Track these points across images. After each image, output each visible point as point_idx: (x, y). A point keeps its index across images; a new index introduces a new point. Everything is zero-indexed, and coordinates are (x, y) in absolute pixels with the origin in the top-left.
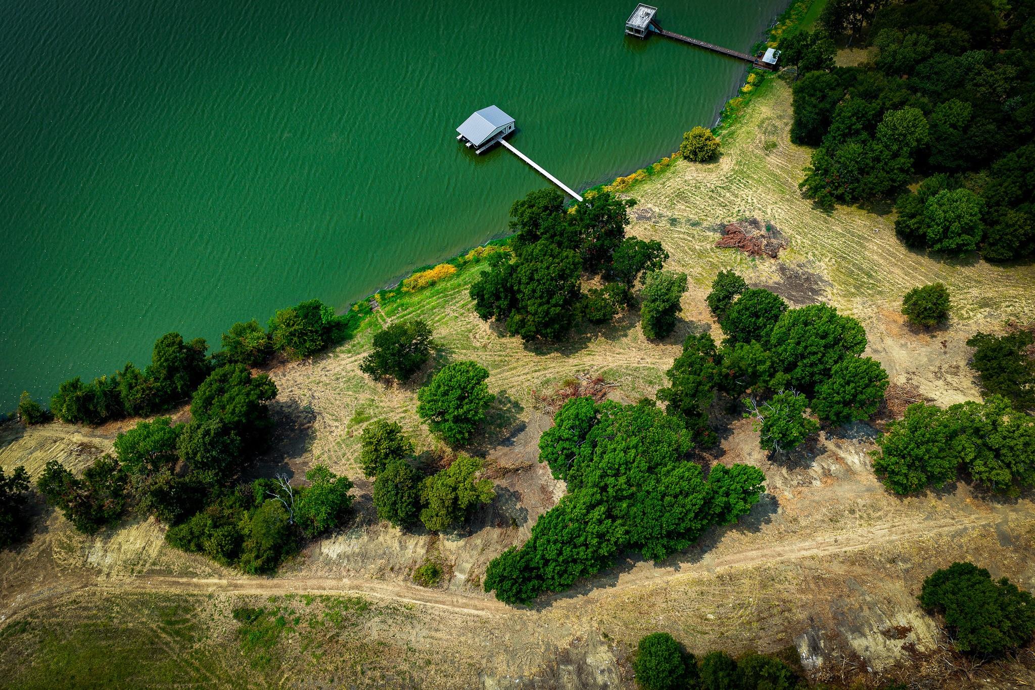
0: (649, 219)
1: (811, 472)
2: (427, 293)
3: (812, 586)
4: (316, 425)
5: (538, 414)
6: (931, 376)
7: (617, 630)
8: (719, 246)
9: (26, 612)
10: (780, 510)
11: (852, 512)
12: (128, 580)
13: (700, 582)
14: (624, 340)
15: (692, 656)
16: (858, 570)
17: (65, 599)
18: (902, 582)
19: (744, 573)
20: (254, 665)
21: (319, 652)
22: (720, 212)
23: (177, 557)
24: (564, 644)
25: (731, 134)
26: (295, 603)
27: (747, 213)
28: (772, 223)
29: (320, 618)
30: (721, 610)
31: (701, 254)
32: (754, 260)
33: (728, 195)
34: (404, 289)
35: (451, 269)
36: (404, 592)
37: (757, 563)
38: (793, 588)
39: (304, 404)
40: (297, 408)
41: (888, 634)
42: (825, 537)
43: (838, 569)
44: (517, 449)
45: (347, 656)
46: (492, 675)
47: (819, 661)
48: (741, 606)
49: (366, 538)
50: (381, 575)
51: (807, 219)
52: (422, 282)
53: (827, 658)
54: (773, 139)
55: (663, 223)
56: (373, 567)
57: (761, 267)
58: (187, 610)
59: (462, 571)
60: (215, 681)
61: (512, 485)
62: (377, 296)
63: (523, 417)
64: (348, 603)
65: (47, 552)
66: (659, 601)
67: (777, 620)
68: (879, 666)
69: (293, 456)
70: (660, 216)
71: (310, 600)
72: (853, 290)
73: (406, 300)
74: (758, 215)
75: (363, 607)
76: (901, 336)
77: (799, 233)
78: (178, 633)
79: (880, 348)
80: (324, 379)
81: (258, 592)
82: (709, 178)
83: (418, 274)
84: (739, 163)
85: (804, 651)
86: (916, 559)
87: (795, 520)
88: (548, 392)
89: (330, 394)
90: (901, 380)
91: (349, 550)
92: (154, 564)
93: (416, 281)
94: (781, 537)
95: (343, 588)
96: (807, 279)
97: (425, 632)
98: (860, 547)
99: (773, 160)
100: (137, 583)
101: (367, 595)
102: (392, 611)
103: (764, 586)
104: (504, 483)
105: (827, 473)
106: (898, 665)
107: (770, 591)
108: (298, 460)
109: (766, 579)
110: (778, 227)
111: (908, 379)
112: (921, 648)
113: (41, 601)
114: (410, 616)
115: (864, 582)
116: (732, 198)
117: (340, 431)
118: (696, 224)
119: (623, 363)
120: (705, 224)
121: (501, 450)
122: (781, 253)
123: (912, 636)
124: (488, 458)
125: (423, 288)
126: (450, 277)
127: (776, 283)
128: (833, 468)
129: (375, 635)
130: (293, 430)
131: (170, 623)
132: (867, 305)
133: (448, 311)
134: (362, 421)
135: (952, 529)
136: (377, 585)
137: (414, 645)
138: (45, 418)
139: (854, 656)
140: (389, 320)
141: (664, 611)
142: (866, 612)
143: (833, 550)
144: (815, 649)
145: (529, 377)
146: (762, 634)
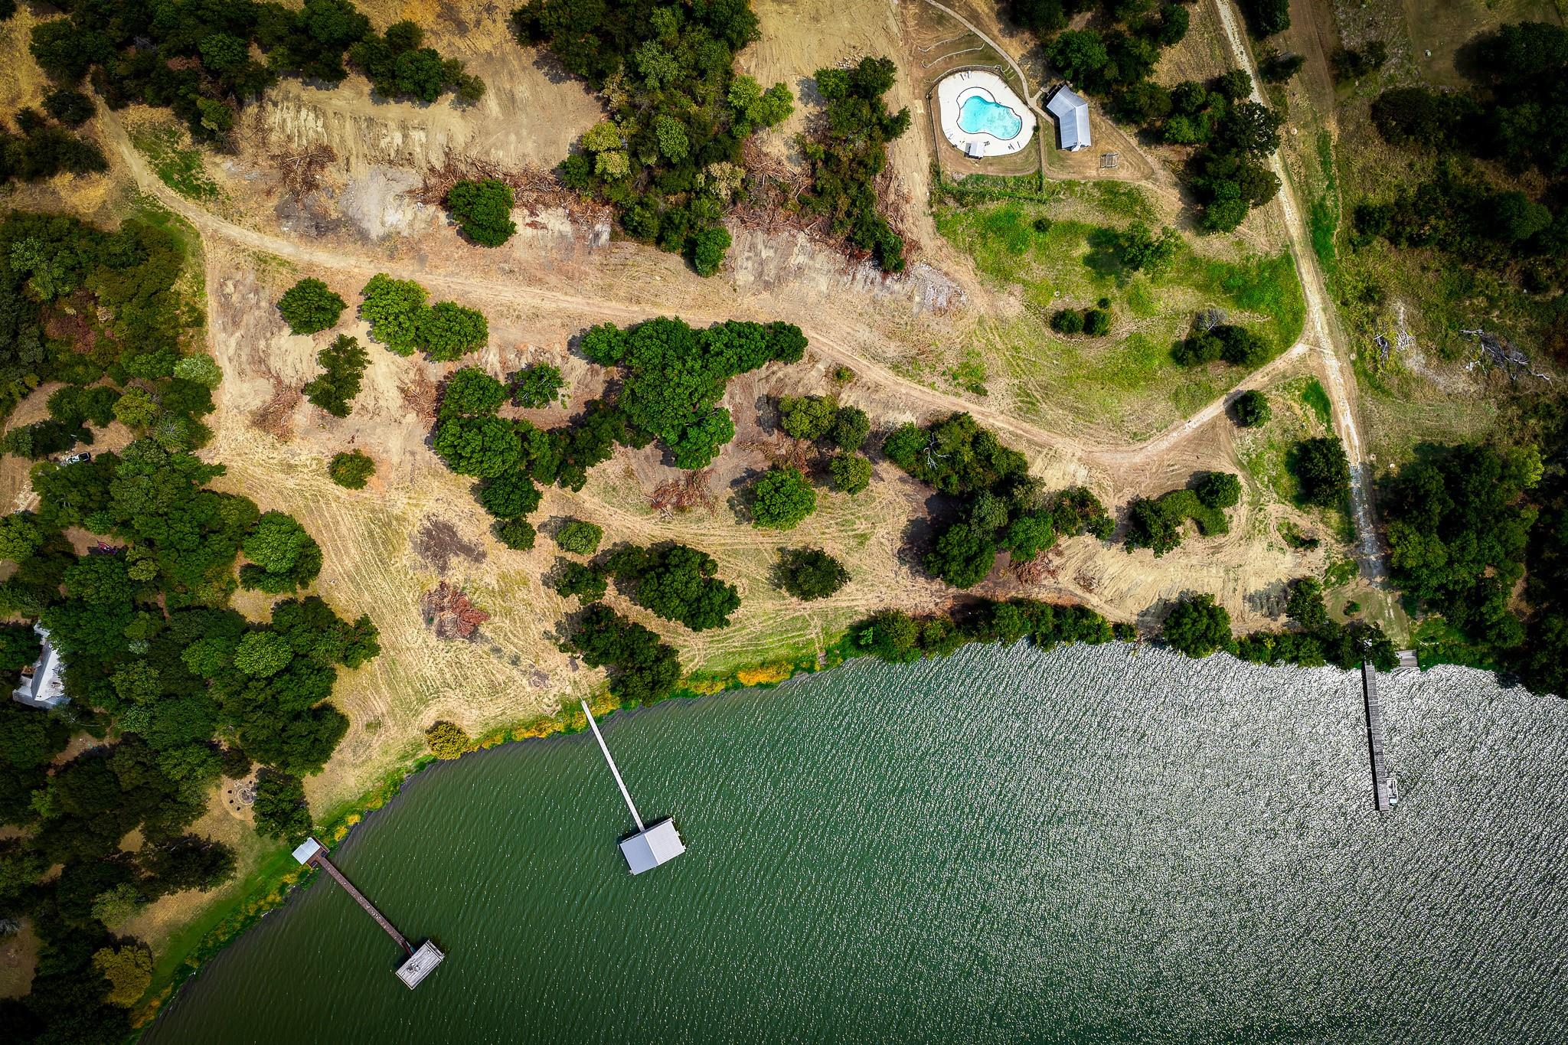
0: (537, 673)
1: (530, 360)
2: (771, 656)
3: (577, 274)
4: (899, 544)
5: (716, 492)
6: (383, 413)
7: (726, 291)
8: (487, 617)
9: (1133, 447)
10: (570, 337)
11: (518, 317)
12: (1059, 445)
13: (654, 304)
14: (618, 541)
15: (683, 255)
16: (539, 274)
17: (1106, 447)
18: (514, 255)
19: (619, 299)
20: (979, 355)
21: (933, 347)
22: (465, 658)
23: (1018, 447)
24: (766, 295)
25: (403, 758)
26: (943, 386)
27: (441, 647)
28: (424, 626)
29: (928, 370)
30: (648, 280)
31: (508, 613)
32: (464, 588)
33: (448, 676)
34: (791, 667)
35: (742, 677)
36: (864, 369)
37: (608, 304)
38: (591, 278)
39: (905, 569)
40: (911, 568)
41: (544, 227)
42: (548, 306)
43: (553, 279)
44: (745, 465)
45: (915, 338)
46: (820, 292)
47: (598, 227)
48: (633, 278)
49: (882, 420)
50: (878, 387)
51: (389, 617)
52: (772, 671)
53: (592, 226)
54: (365, 736)
55: (525, 662)
56: (881, 395)
57: (461, 578)
58: (1020, 409)
59: (819, 370)
60: (1007, 353)
61: (759, 433)
62: (817, 668)
63: (730, 492)
64: (906, 374)
65: (1118, 490)
66: (688, 301)
67: (613, 261)
68: (561, 210)
69: (924, 520)
70: (524, 673)
71: (932, 385)
72: (394, 523)
73: (792, 654)
74: (433, 640)
75: (896, 367)
76: (382, 461)
77: (406, 604)
78: (1028, 395)
79: (408, 454)
80: (884, 590)
81: (968, 404)
82: (455, 704)
83: (774, 681)
84: (417, 713)
85: (605, 237)
86: (494, 267)
87: (563, 326)
88: (702, 511)
89: (881, 571)
90: (411, 417)
91: (896, 414)
92: (1040, 452)
93: (778, 674)
94: (580, 317)
95: (907, 386)
96: (427, 549)
97: (858, 335)
98: (528, 289)
99: (380, 706)
100: (1053, 441)
101: (891, 374)
102: (875, 358)
103: (611, 286)
104: (765, 437)
105: (520, 353)
106: (547, 206)
107: (608, 281)
108: (920, 515)
109: (606, 291)
110: (421, 619)
111: (405, 416)
112: (526, 212)
113: (1122, 452)
114: (864, 349)
115: (540, 265)
116: (446, 670)
117: (881, 531)
118: (497, 650)
119: (629, 517)
120: (487, 647)
121: (758, 468)
122: (434, 586)
123: (528, 220)
124: (770, 464)
125: (773, 663)
126: (748, 668)
127: (457, 555)
128: (513, 356)
129: (893, 345)
130: (919, 547)
131: (1033, 404)
132: (392, 502)
133: (759, 627)
134: (862, 536)
135: (453, 279)
136: (883, 381)
137: (868, 329)
138: (1117, 627)
139: (574, 221)
140: (813, 636)
141: (687, 293)
142: (550, 245)
143: (548, 294)
144: (597, 235)
145: (712, 532)
146: (628, 256)
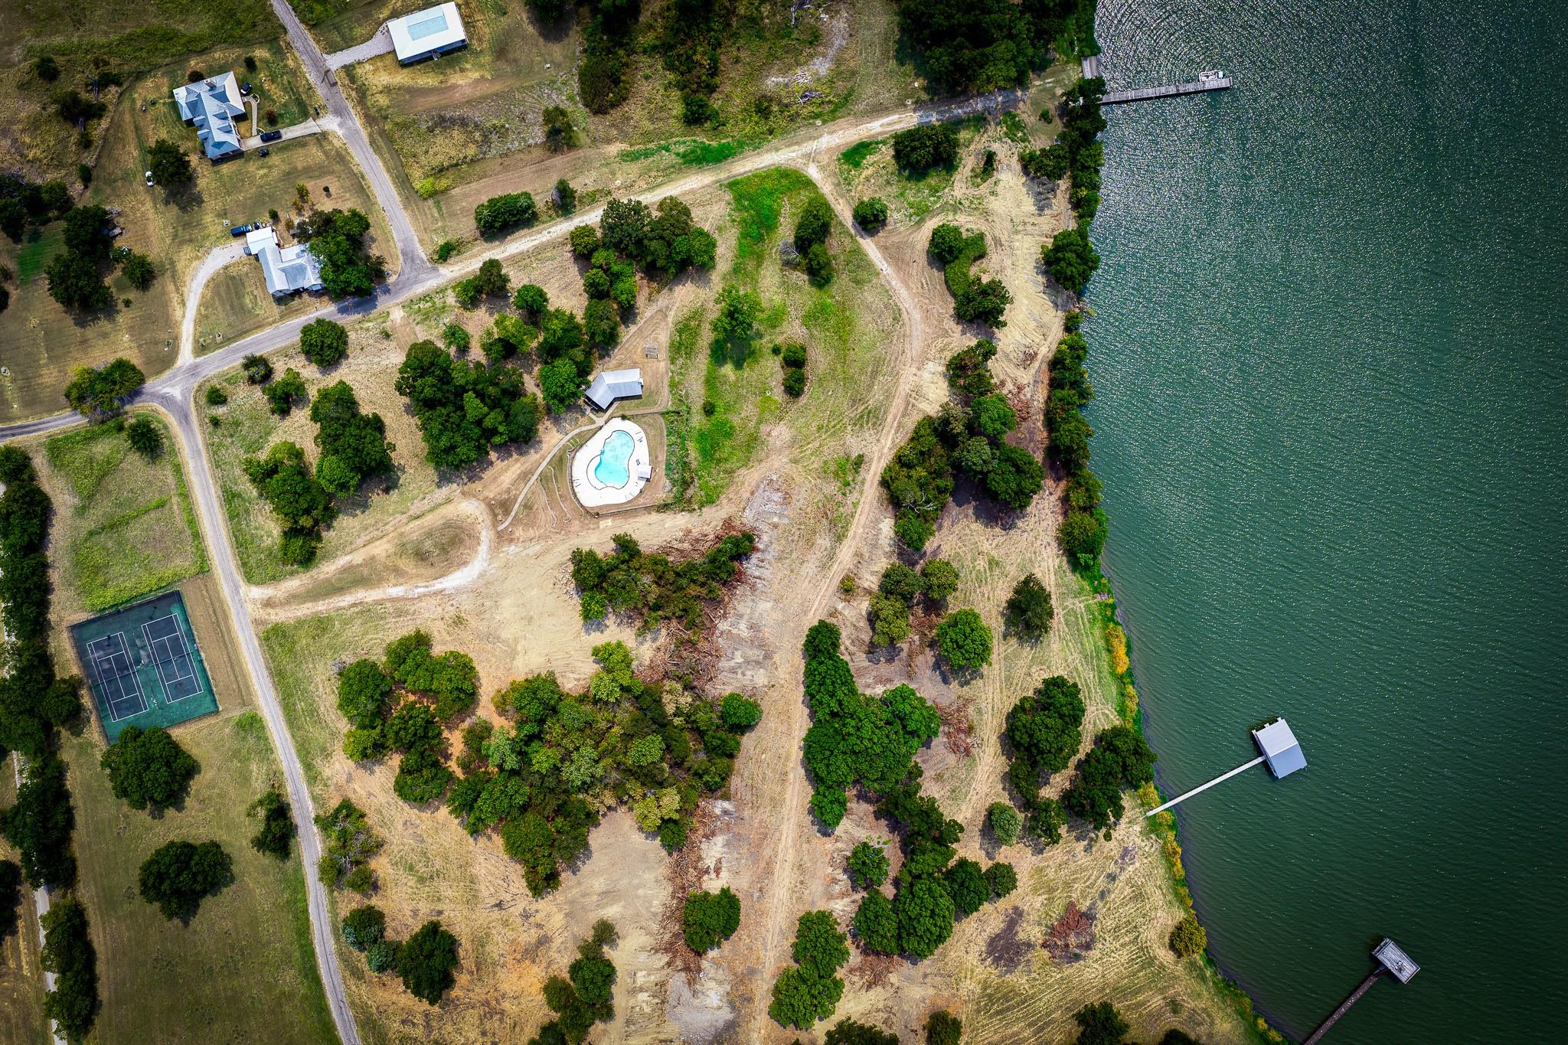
0: (1123, 857)
1: (840, 871)
2: (1101, 643)
3: (762, 830)
4: (998, 530)
5: (954, 697)
6: (890, 1004)
7: (774, 694)
8: (1072, 905)
9: (907, 321)
10: (819, 835)
11: (802, 883)
12: (907, 388)
13: (787, 759)
14: (1001, 786)
15: (743, 734)
16: (763, 865)
17: (907, 346)
18: (746, 888)
19: (782, 792)
20: (825, 462)
21: (820, 505)
22: (1110, 923)
23: (911, 423)
24: (776, 658)
25: (1203, 978)
26: (856, 494)
27: (1101, 946)
28: (1082, 962)
29: (841, 509)
30: (765, 765)
31: (1068, 885)
32: (1047, 926)
33: (1127, 939)
34: (1111, 625)
35: (1121, 669)
36: (841, 567)
37: (788, 802)
38: (764, 817)
39: (1020, 524)
40: (1018, 518)
41: (719, 861)
42: (791, 855)
43: (767, 852)
44: (929, 672)
45: (812, 521)
46: (773, 608)
47: (718, 811)
48: (764, 779)
49: (888, 549)
50: (858, 554)
51: (1075, 995)
52: (1115, 642)
53: (717, 817)
54: (1184, 1015)
55: (1112, 868)
56: (865, 551)
57: (1037, 929)
58: (874, 424)
59: (844, 608)
60: (824, 437)
61: (900, 660)
62: (1111, 601)
63: (954, 685)
64: (845, 528)
65: (946, 333)
66: (784, 728)
67: (749, 797)
68: (703, 846)
69: (975, 508)
70: (1122, 869)
71: (855, 505)
72: (988, 991)
73: (1099, 624)
74: (1095, 953)
75: (839, 538)
76: (933, 1004)
77: (1062, 978)
78: (862, 417)
79: (927, 980)
80: (1039, 542)
81: (872, 472)
82: (1153, 932)
83: (1124, 640)
84: (1162, 967)
85: (726, 805)
86: (757, 906)
87: (808, 842)
88: (971, 710)
89: (1023, 545)
90: (893, 978)
91: (882, 537)
92: (913, 405)
93: (1117, 636)
94: (799, 826)
95: (857, 527)
96: (1012, 960)
97: (811, 574)
98: (776, 874)
99: (1156, 1002)
100: (903, 393)
101: (846, 542)
102: (831, 556)
103: (772, 799)
104: (904, 654)
105: (835, 881)
106: (700, 858)
107: (768, 801)
108: (971, 512)
109: (776, 803)
110: (1076, 965)
111: (892, 984)
112: (706, 877)
113: (911, 330)
114: (824, 567)
115: (754, 864)
116: (1122, 941)
117: (986, 546)
118: (1102, 895)
119: (979, 777)
120: (1100, 904)
121: (931, 660)
122: (1045, 953)
123: (713, 875)
124: (928, 649)
125: (1107, 641)
126: (1113, 665)
127: (1017, 932)
128: (837, 887)
129: (819, 541)
130: (999, 511)
131: (870, 412)
132: (970, 993)
133: (1076, 655)
134: (990, 564)
135: (769, 942)
136: (853, 550)
137: (806, 564)
139: (713, 834)
140: (1082, 605)
141: (776, 728)
142: (736, 856)
143: (780, 856)
144: (725, 812)
145: (990, 700)
146: (744, 784)
